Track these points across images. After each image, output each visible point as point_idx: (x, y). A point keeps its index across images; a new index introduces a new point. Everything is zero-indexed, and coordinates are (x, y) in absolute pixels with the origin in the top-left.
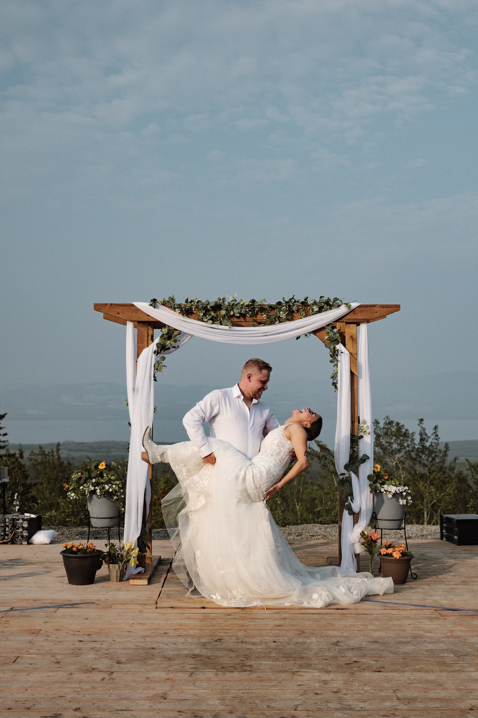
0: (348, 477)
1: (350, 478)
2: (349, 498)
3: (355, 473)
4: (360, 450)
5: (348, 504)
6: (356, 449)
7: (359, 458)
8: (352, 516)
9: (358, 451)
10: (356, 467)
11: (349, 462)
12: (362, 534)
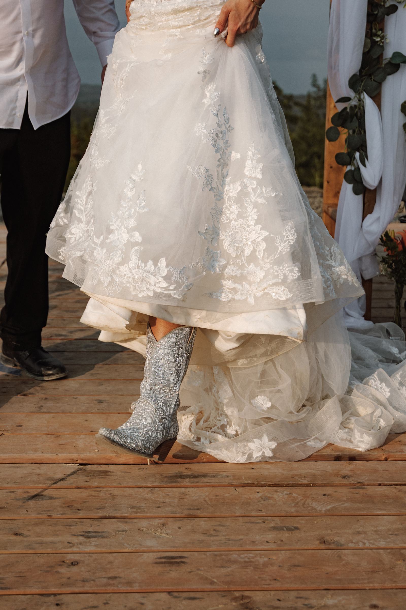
0: (355, 106)
1: (360, 109)
2: (357, 155)
3: (371, 97)
4: (388, 41)
5: (353, 169)
6: (378, 39)
7: (384, 62)
8: (360, 197)
9: (383, 43)
10: (376, 84)
11: (360, 71)
12: (384, 238)
